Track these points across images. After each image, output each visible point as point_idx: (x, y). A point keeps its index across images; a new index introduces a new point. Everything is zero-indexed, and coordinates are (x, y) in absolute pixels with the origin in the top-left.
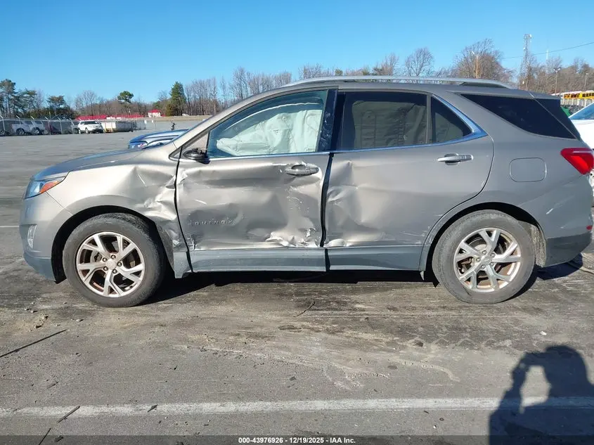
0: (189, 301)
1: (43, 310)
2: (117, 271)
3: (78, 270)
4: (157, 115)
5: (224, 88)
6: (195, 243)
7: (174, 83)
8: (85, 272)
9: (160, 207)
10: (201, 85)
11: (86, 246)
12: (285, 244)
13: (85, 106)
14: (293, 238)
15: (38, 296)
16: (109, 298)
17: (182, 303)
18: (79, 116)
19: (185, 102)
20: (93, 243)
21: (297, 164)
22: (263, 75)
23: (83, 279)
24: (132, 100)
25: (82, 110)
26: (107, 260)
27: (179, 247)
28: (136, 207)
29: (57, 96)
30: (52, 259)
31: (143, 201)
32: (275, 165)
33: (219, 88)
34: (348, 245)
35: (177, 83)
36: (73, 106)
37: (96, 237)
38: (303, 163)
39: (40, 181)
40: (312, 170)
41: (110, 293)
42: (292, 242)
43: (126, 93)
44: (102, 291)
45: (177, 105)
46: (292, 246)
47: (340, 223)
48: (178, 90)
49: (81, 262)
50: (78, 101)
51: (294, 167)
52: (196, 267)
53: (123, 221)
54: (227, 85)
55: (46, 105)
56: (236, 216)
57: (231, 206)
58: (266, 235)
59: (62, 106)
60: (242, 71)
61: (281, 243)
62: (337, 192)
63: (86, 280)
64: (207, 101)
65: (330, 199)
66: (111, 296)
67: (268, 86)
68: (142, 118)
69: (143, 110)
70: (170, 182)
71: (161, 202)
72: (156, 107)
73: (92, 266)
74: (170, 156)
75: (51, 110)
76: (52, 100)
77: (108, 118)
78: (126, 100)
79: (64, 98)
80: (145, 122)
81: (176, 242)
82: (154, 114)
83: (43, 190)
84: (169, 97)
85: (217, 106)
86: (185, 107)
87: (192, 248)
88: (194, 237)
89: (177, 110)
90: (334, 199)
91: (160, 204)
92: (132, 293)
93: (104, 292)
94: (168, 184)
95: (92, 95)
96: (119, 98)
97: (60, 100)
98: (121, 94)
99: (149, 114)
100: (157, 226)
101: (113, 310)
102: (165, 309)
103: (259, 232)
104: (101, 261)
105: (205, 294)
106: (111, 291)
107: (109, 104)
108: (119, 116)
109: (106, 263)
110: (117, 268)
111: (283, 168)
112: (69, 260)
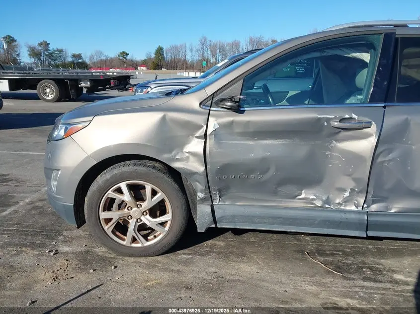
0: (208, 253)
1: (64, 253)
2: (141, 220)
3: (101, 218)
4: (144, 68)
5: (191, 50)
6: (220, 197)
7: (157, 47)
8: (108, 221)
9: (188, 157)
10: (175, 48)
11: (111, 194)
12: (319, 204)
13: (95, 61)
14: (328, 197)
15: (60, 234)
16: (132, 247)
17: (202, 255)
18: (91, 68)
19: (164, 60)
20: (119, 191)
21: (347, 116)
22: (220, 42)
23: (106, 228)
24: (128, 57)
25: (94, 63)
26: (132, 208)
27: (203, 200)
28: (164, 158)
29: (77, 53)
30: (74, 205)
31: (170, 152)
32: (319, 116)
33: (188, 51)
34: (393, 211)
35: (159, 46)
36: (87, 61)
37: (123, 186)
38: (354, 116)
39: (65, 124)
40: (364, 125)
41: (133, 243)
42: (328, 201)
43: (123, 52)
44: (124, 240)
45: (158, 62)
46: (327, 206)
47: (388, 186)
48: (160, 51)
49: (104, 210)
50: (91, 57)
51: (342, 120)
52: (221, 222)
53: (153, 171)
54: (194, 49)
55: (70, 59)
56: (267, 170)
57: (264, 160)
58: (297, 193)
59: (80, 61)
60: (205, 39)
61: (315, 202)
62: (390, 151)
63: (108, 228)
64: (179, 60)
65: (380, 159)
66: (134, 245)
67: (223, 50)
68: (135, 71)
69: (135, 65)
70: (201, 132)
71: (188, 152)
72: (144, 63)
73: (115, 215)
74: (200, 104)
75: (73, 62)
76: (74, 56)
77: (110, 70)
78: (124, 57)
79: (82, 55)
80: (137, 73)
81: (200, 195)
82: (142, 68)
83: (68, 134)
84: (153, 56)
85: (186, 63)
86: (164, 64)
87: (216, 203)
88: (220, 191)
89: (158, 65)
90: (386, 159)
91: (187, 155)
92: (156, 244)
93: (126, 242)
94: (198, 134)
95: (101, 53)
96: (119, 56)
97: (79, 56)
98: (121, 53)
99: (139, 68)
100: (183, 177)
101: (133, 259)
102: (186, 263)
103: (290, 189)
104: (126, 210)
105: (222, 244)
106: (134, 240)
107: (112, 60)
108: (118, 68)
109: (131, 212)
110: (143, 218)
111: (328, 120)
112: (92, 208)
